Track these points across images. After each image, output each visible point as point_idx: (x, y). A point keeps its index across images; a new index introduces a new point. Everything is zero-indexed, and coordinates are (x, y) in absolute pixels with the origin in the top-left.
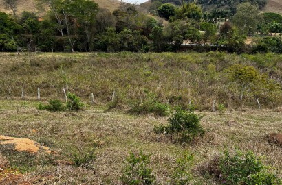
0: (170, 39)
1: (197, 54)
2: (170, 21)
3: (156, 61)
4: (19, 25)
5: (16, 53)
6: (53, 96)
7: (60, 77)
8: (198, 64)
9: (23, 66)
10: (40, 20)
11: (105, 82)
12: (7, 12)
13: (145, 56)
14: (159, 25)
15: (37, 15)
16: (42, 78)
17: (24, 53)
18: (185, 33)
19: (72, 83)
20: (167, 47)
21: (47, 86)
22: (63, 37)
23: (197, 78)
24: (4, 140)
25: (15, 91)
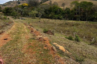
4: (64, 12)
5: (62, 20)
6: (70, 35)
7: (74, 29)
9: (63, 24)
10: (71, 10)
12: (62, 8)
15: (70, 8)
16: (68, 28)
19: (77, 31)
21: (69, 31)
22: (77, 15)
25: (60, 31)
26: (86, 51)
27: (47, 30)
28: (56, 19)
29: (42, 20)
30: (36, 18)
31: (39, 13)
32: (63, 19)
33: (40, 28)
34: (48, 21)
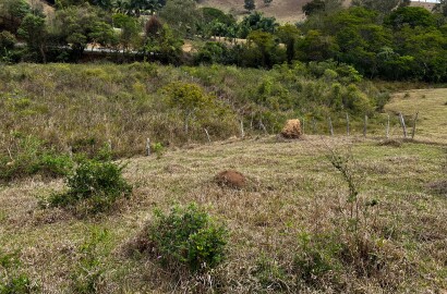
2: (57, 7)
3: (39, 79)
8: (118, 83)
13: (14, 70)
14: (36, 12)
23: (119, 106)
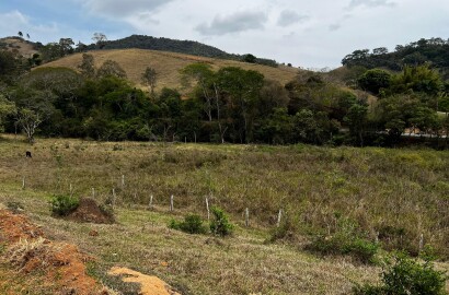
0: (381, 125)
1: (432, 153)
2: (380, 97)
3: (355, 162)
4: (156, 106)
5: (149, 143)
6: (190, 208)
7: (202, 180)
8: (436, 170)
9: (155, 161)
10: (183, 98)
11: (266, 192)
12: (144, 89)
13: (335, 152)
14: (361, 102)
15: (180, 92)
16: (177, 180)
17: (158, 144)
18: (408, 116)
19: (218, 189)
20: (375, 138)
21: (184, 193)
22: (211, 122)
23: (434, 196)
24: (127, 275)
25: (142, 197)
26: (257, 274)
27: (74, 199)
28: (121, 140)
29: (43, 145)
30: (5, 136)
31: (26, 111)
32: (153, 136)
33: (29, 191)
34: (77, 148)
